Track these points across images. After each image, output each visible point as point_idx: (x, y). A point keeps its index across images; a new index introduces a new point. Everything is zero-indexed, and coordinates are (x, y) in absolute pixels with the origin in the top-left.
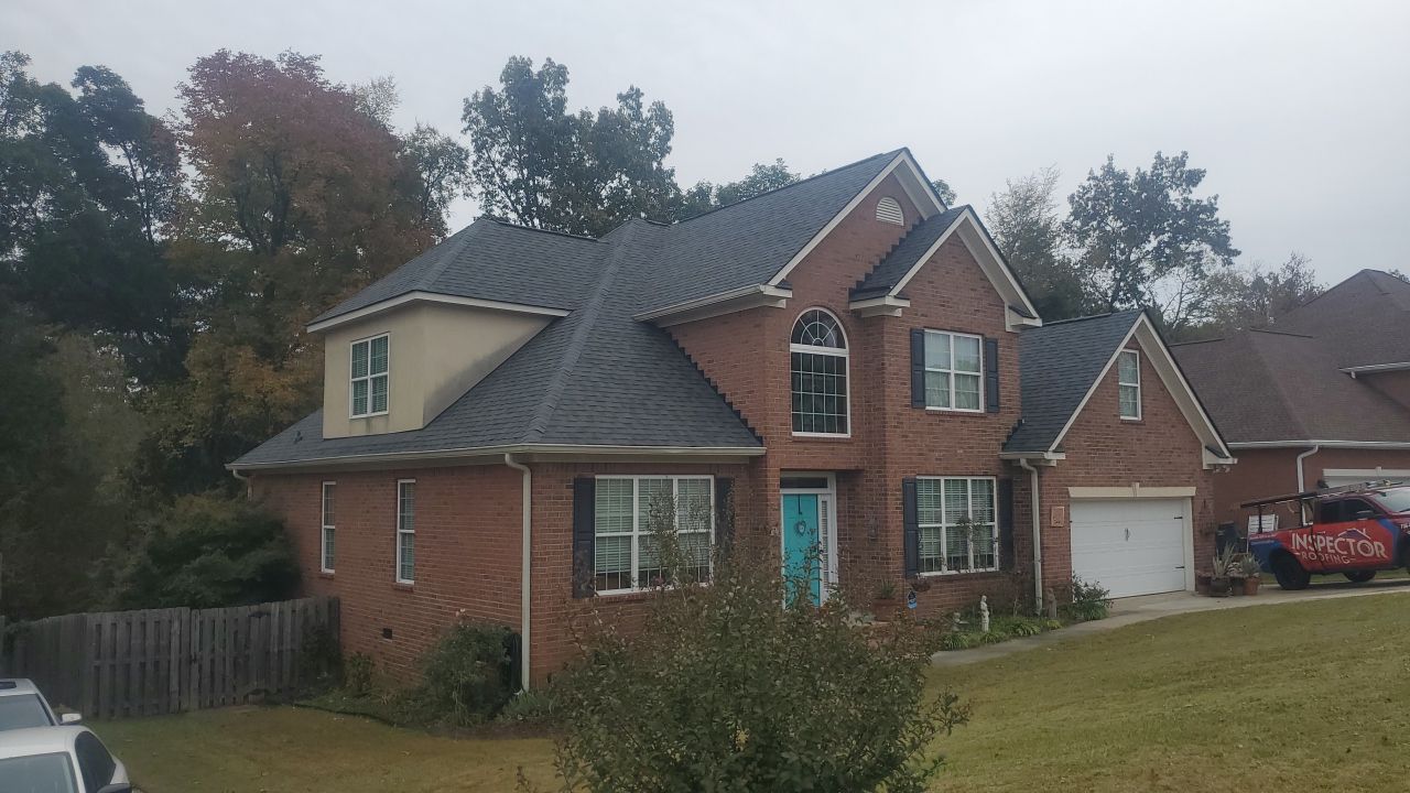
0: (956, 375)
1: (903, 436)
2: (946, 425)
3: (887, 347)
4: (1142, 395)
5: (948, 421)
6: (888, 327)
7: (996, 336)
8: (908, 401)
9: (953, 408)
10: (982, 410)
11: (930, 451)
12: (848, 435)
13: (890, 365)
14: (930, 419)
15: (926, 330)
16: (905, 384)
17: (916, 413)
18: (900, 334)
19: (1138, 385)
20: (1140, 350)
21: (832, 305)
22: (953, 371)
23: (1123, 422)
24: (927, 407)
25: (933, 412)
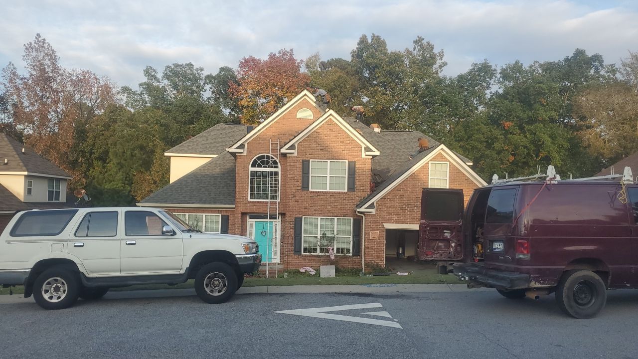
0: (330, 177)
1: (296, 201)
2: (322, 197)
3: (288, 168)
4: (449, 183)
5: (322, 195)
6: (289, 160)
7: (355, 160)
8: (299, 188)
9: (328, 190)
10: (346, 191)
11: (310, 207)
12: (278, 200)
13: (290, 174)
14: (312, 195)
15: (311, 160)
16: (299, 181)
17: (304, 192)
18: (297, 163)
19: (448, 178)
20: (449, 161)
22: (328, 176)
24: (310, 190)
25: (314, 192)
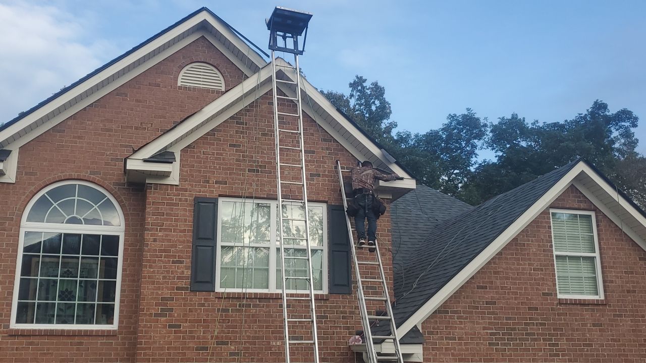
0: (278, 249)
1: (170, 326)
2: (253, 310)
3: (150, 219)
4: (602, 267)
5: (255, 306)
6: (152, 196)
8: (184, 283)
9: (272, 289)
10: (325, 291)
12: (114, 327)
13: (155, 240)
14: (223, 304)
15: (221, 200)
16: (181, 262)
17: (199, 297)
18: (177, 205)
19: (597, 254)
20: (596, 210)
21: (97, 178)
22: (273, 246)
23: (561, 302)
24: (218, 289)
25: (229, 297)
